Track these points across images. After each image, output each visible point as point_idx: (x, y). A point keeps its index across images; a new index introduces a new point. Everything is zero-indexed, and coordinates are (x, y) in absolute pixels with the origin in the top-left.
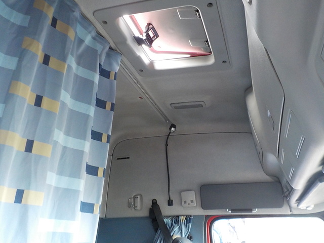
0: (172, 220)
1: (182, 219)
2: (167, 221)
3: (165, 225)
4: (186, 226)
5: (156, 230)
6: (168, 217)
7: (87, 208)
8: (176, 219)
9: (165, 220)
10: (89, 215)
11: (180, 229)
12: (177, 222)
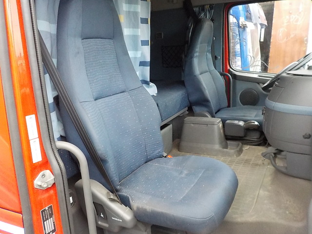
0: (199, 9)
1: (207, 7)
2: (196, 9)
3: (194, 12)
4: (209, 12)
5: (188, 17)
6: (196, 7)
7: (144, 21)
8: (203, 8)
9: (195, 9)
10: (145, 25)
11: (205, 15)
12: (203, 10)
